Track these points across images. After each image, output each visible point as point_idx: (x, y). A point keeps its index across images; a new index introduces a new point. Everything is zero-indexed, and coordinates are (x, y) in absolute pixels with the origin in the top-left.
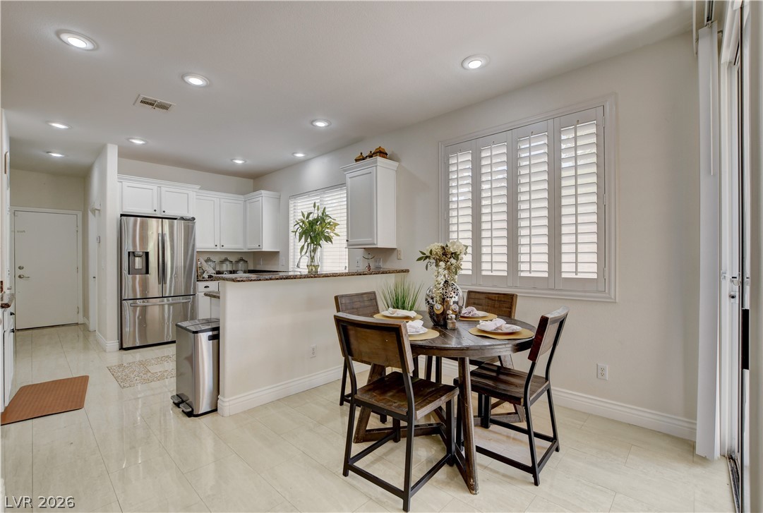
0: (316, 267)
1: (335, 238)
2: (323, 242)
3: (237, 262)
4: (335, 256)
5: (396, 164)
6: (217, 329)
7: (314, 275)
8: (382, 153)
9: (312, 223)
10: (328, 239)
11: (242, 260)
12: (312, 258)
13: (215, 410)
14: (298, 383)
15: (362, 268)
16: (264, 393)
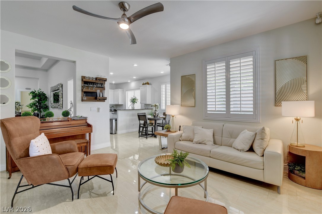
0: (134, 108)
1: (137, 102)
2: (135, 103)
3: (112, 107)
4: (138, 106)
5: (151, 86)
6: (116, 119)
7: (133, 109)
8: (148, 83)
9: (133, 99)
10: (136, 102)
11: (113, 107)
12: (133, 106)
13: (116, 133)
14: (131, 130)
15: (144, 108)
16: (124, 131)
